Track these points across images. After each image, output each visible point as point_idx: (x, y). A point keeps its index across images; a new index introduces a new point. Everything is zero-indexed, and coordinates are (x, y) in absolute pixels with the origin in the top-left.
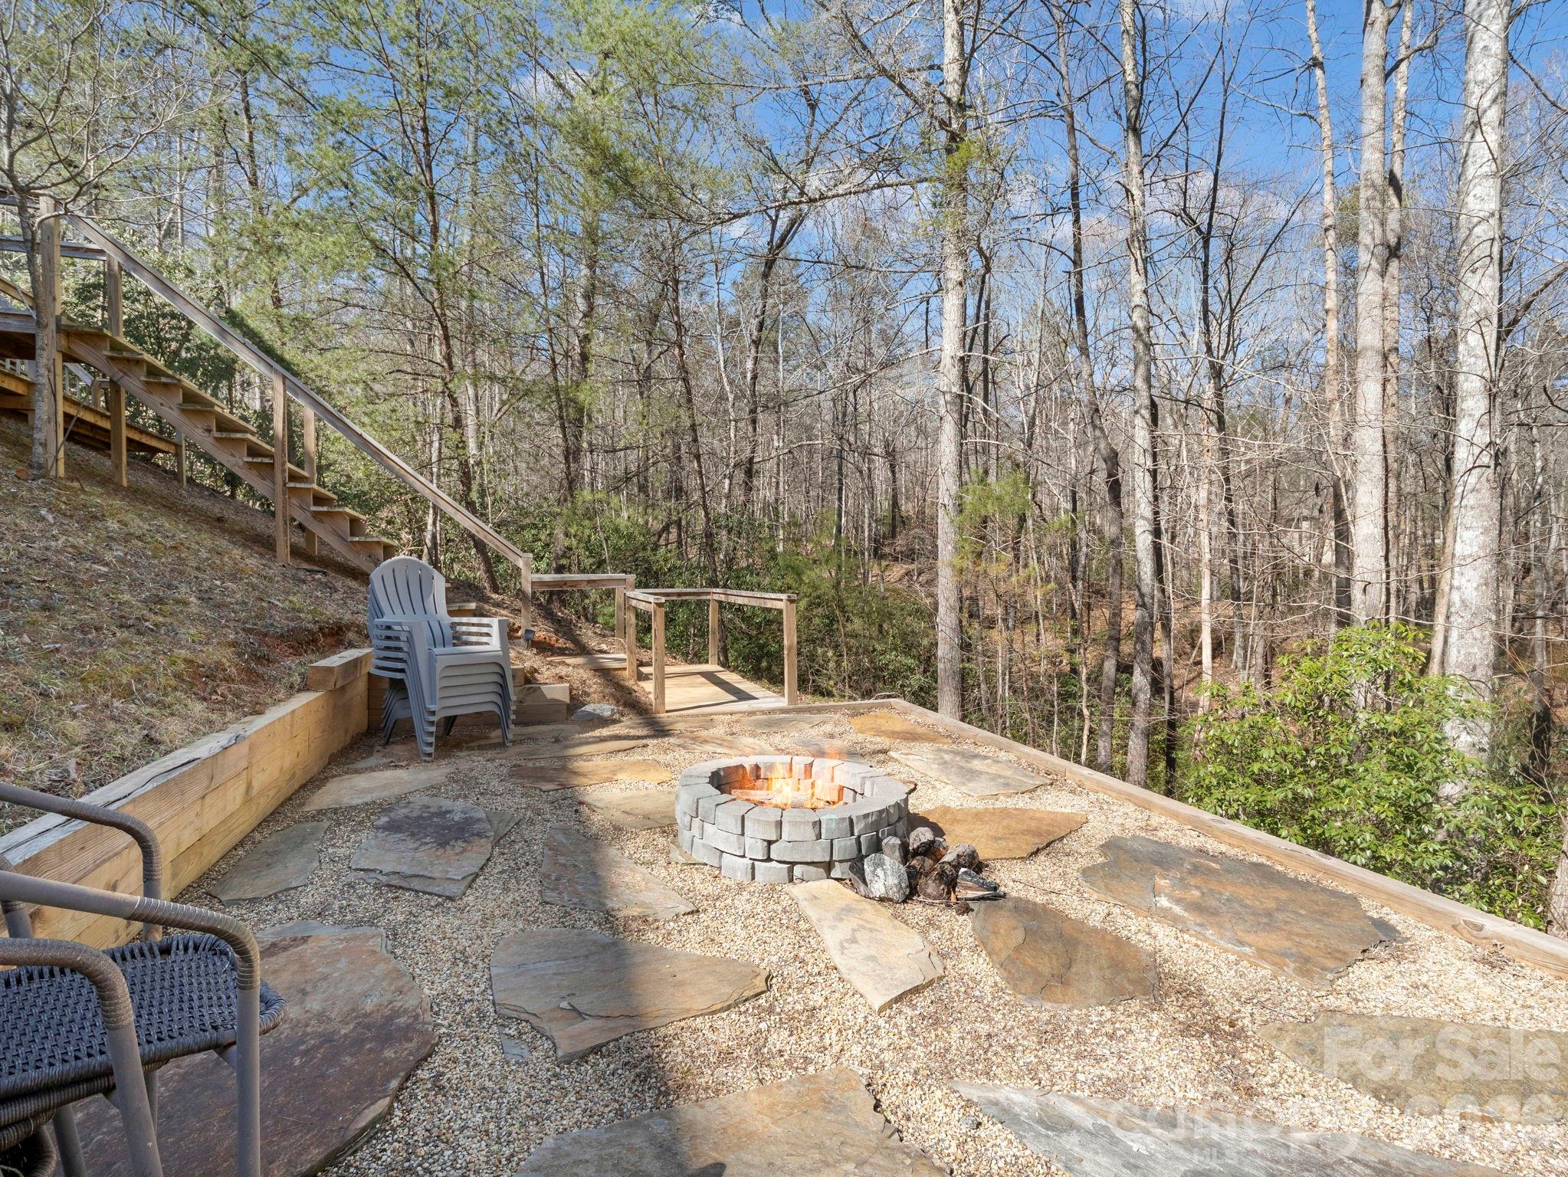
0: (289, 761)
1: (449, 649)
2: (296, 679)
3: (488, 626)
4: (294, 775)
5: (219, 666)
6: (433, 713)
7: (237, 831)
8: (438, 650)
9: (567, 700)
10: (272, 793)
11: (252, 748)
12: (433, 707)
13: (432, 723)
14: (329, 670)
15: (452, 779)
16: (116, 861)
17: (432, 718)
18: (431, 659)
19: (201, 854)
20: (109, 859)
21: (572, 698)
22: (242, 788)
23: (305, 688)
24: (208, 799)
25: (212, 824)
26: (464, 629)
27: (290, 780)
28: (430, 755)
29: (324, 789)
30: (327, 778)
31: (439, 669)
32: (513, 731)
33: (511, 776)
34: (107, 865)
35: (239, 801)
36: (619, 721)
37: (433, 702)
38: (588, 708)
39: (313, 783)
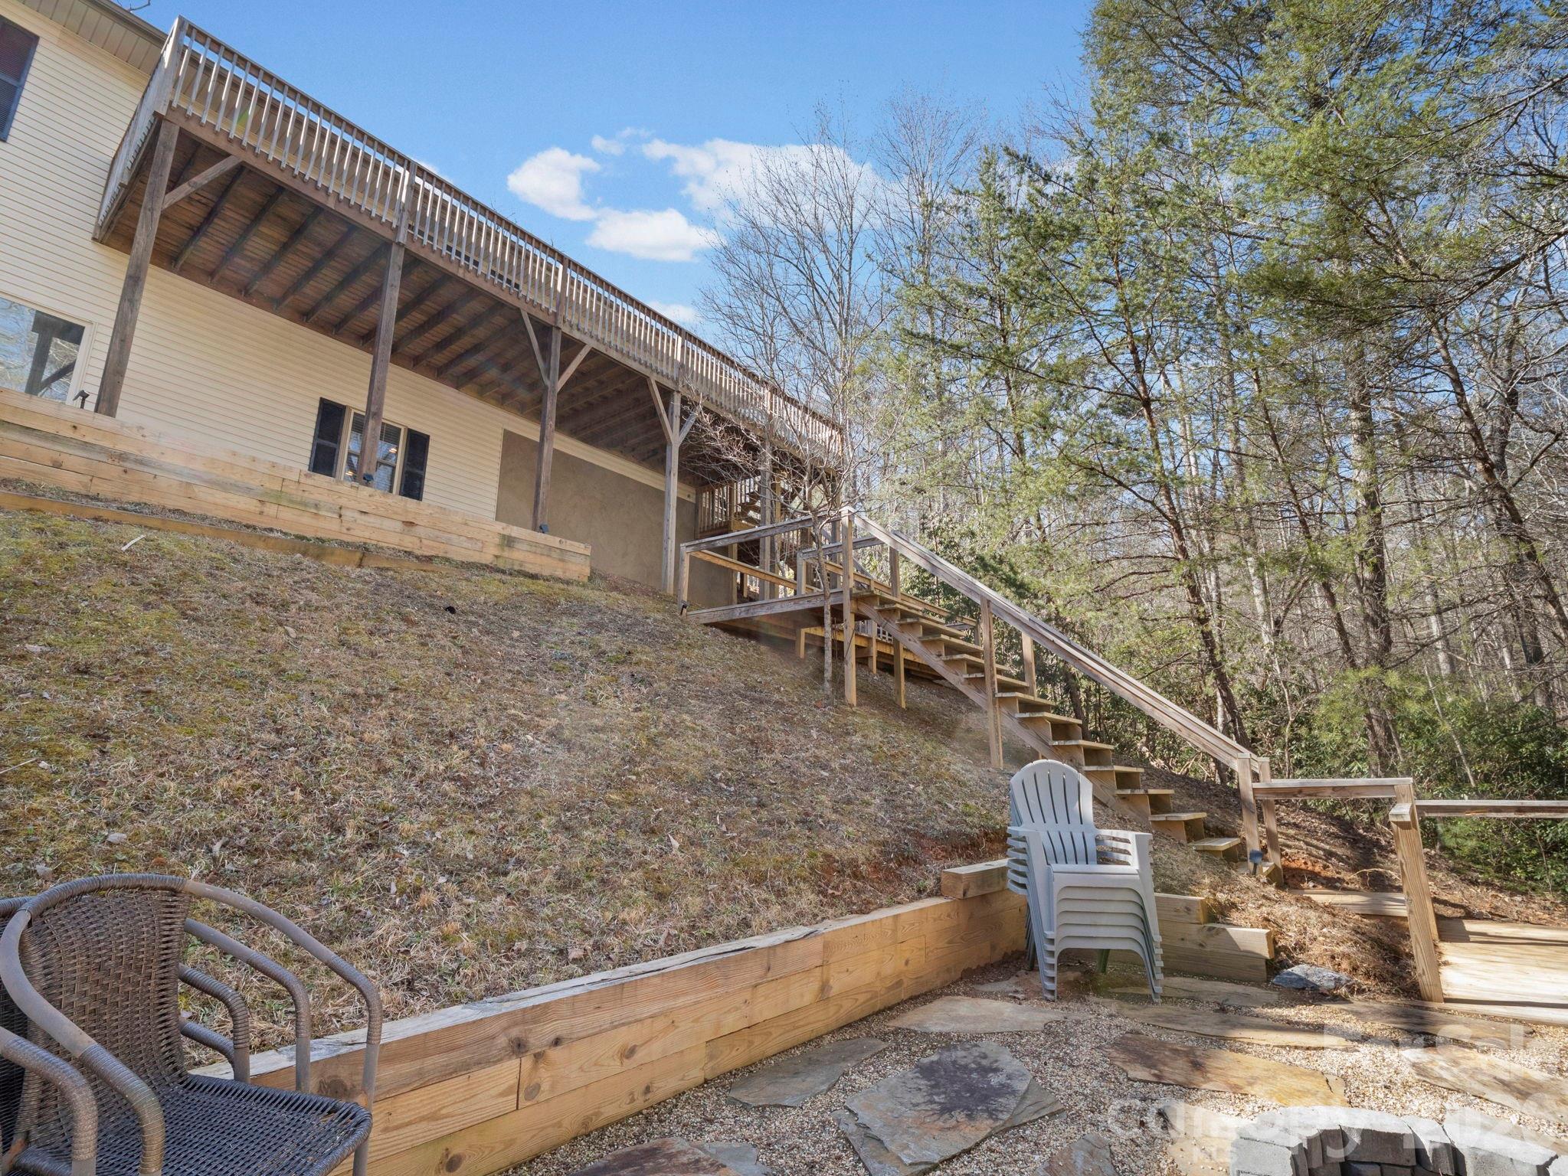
0: (890, 968)
1: (1072, 867)
2: (930, 883)
3: (1127, 841)
4: (899, 983)
5: (853, 863)
6: (1052, 941)
7: (809, 1028)
8: (1055, 867)
9: (1266, 953)
10: (862, 998)
11: (826, 946)
12: (1050, 934)
13: (1052, 953)
14: (958, 877)
15: (1048, 1030)
16: (635, 1027)
17: (1050, 948)
18: (1049, 878)
19: (751, 1043)
20: (630, 1023)
21: (1277, 950)
22: (815, 986)
23: (937, 893)
24: (761, 990)
25: (768, 1014)
26: (1115, 844)
27: (889, 989)
28: (1052, 992)
29: (929, 1005)
30: (941, 995)
31: (1056, 890)
32: (1161, 983)
33: (1116, 1044)
34: (624, 1028)
35: (808, 998)
36: (1344, 1000)
37: (1051, 929)
38: (1297, 970)
39: (923, 997)
